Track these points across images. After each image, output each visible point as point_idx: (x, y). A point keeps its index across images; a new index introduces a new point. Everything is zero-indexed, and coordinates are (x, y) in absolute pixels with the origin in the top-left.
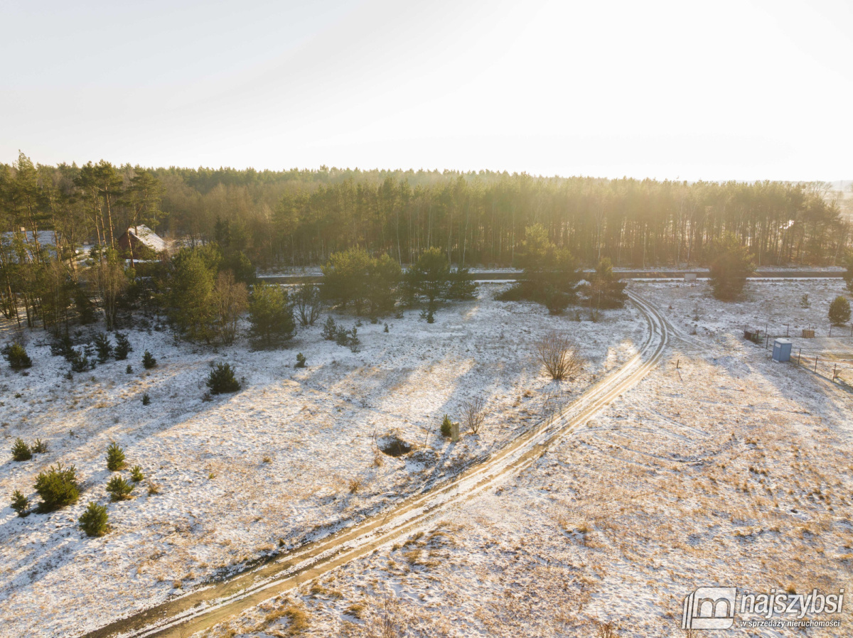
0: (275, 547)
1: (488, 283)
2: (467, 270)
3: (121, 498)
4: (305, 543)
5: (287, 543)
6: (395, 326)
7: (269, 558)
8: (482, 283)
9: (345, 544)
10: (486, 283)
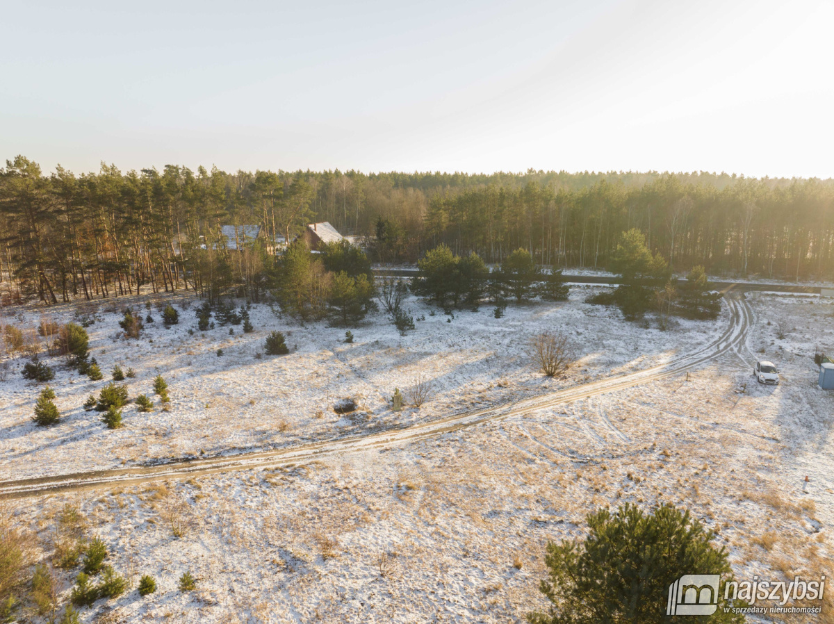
0: (198, 454)
1: (600, 287)
2: (561, 272)
3: (145, 410)
4: (218, 456)
5: (206, 453)
6: (460, 318)
7: (186, 460)
8: (594, 286)
9: (239, 461)
10: (597, 287)
